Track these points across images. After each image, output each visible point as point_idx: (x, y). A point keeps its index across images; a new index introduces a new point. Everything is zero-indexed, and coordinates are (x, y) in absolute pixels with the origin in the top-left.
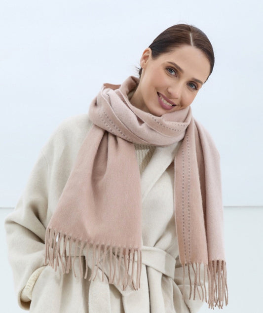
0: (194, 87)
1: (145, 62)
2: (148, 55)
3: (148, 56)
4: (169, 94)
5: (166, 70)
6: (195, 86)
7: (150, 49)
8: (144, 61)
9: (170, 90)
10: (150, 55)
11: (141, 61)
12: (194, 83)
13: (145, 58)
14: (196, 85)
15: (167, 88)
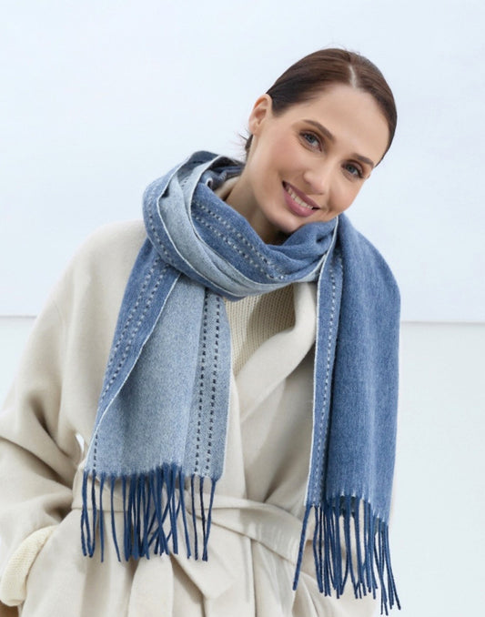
0: (356, 172)
1: (259, 123)
2: (264, 108)
3: (264, 111)
4: (307, 183)
5: (300, 137)
6: (359, 172)
7: (268, 97)
8: (256, 120)
9: (309, 176)
10: (269, 108)
11: (250, 120)
12: (356, 165)
13: (259, 114)
14: (360, 168)
15: (303, 174)
